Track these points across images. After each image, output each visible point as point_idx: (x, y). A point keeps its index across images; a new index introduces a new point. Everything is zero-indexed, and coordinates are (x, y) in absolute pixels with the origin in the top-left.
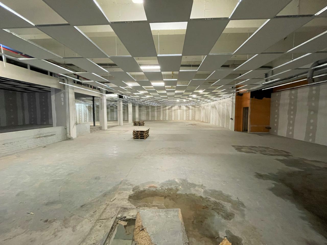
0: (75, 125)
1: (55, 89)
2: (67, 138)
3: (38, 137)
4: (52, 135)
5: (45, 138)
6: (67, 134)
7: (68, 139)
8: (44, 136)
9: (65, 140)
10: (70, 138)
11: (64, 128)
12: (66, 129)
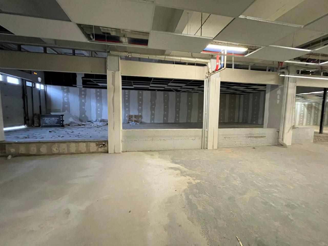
0: (292, 128)
1: (272, 85)
2: (278, 143)
3: (249, 136)
4: (262, 137)
5: (254, 139)
6: (279, 139)
7: (280, 144)
8: (254, 136)
9: (275, 145)
10: (282, 144)
11: (276, 131)
12: (279, 132)
